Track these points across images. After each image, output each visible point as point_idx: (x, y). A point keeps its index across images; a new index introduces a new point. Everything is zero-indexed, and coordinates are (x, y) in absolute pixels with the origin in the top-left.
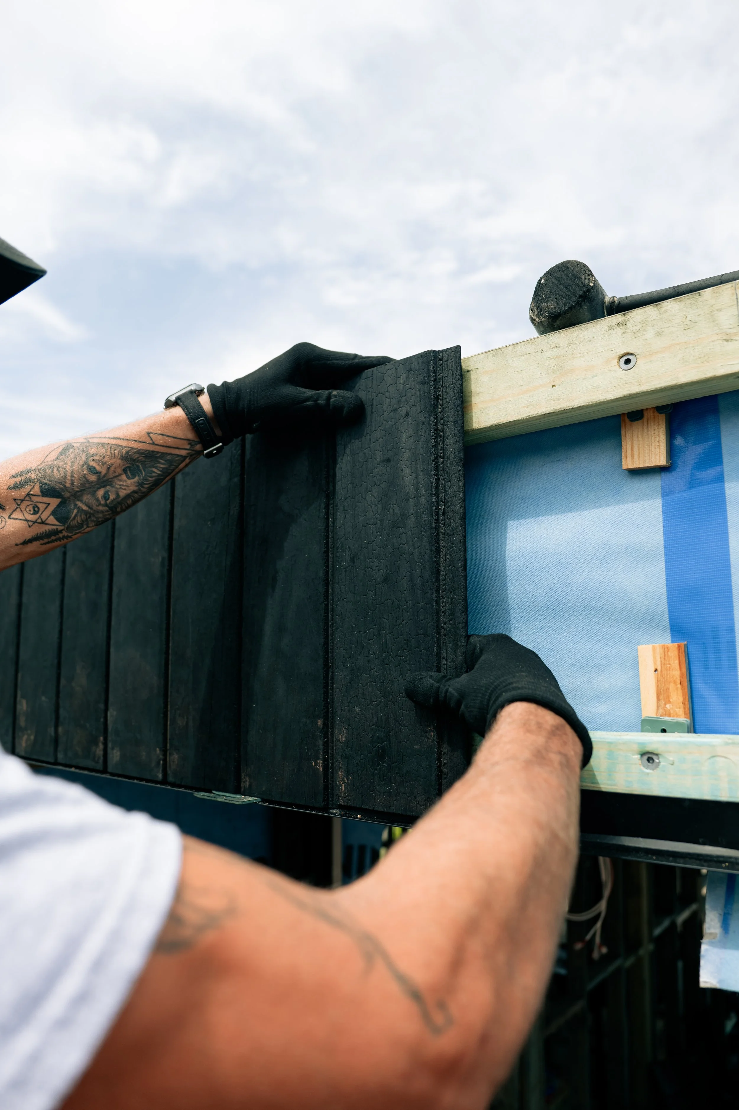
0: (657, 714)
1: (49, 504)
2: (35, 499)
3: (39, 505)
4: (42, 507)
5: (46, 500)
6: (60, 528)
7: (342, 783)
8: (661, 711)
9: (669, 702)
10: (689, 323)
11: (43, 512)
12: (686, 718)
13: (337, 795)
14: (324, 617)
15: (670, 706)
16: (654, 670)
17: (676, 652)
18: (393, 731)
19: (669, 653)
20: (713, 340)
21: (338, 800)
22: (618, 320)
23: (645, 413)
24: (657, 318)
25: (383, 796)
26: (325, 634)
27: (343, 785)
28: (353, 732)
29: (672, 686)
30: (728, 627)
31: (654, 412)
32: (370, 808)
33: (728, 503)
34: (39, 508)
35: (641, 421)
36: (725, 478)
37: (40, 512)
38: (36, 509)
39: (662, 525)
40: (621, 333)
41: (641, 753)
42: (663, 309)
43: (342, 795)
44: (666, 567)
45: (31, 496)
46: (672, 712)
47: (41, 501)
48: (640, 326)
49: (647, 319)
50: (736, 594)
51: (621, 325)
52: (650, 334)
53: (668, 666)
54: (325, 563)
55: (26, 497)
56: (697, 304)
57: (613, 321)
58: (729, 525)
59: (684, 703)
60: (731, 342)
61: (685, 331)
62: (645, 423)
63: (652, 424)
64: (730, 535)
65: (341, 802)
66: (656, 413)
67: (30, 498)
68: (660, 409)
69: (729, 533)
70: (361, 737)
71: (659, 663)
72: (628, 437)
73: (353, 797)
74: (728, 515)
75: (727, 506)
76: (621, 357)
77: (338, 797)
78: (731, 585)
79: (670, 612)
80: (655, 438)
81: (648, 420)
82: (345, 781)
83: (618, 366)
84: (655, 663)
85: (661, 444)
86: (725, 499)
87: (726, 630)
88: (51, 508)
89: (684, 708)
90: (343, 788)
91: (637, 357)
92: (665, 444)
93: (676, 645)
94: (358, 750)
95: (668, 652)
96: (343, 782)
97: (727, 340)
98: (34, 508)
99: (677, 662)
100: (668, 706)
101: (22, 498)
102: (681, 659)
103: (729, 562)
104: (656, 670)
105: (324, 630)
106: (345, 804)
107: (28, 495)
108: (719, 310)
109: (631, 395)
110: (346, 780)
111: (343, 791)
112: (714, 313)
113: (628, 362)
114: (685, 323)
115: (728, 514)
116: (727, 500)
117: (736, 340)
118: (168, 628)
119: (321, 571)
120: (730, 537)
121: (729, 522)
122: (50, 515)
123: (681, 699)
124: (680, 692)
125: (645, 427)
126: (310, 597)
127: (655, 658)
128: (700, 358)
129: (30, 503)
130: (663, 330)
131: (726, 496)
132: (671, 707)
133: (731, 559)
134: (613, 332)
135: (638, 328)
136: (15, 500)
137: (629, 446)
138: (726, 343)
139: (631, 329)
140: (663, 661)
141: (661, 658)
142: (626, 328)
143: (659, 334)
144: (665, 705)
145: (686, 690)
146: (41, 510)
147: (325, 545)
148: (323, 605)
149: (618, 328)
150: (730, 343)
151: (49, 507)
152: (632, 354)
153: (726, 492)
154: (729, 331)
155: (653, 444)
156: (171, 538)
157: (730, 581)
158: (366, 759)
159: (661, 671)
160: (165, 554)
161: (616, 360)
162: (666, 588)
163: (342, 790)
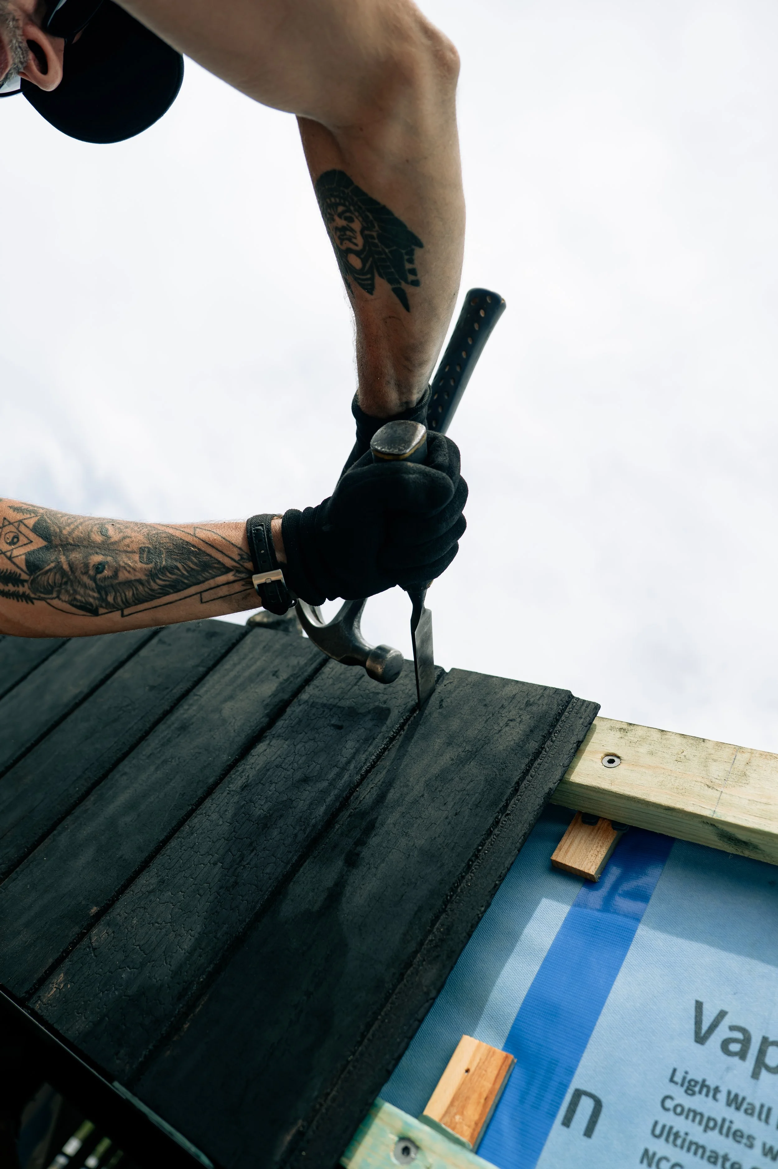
0: (441, 1119)
1: (31, 542)
2: (22, 528)
3: (22, 538)
4: (23, 540)
5: (32, 536)
6: (24, 576)
7: (55, 987)
8: (447, 1119)
9: (462, 1114)
10: (683, 757)
11: (19, 547)
12: (470, 1141)
13: (40, 997)
14: (182, 818)
15: (460, 1118)
16: (465, 1068)
17: (500, 1062)
18: (153, 962)
19: (492, 1059)
20: (697, 780)
21: (34, 1003)
22: (622, 725)
23: (600, 823)
24: (656, 740)
25: (87, 1025)
26: (169, 833)
27: (55, 989)
28: (111, 941)
29: (474, 1097)
30: (569, 1067)
31: (608, 825)
32: (61, 1031)
33: (634, 942)
34: (18, 541)
35: (592, 827)
36: (643, 917)
37: (16, 546)
38: (15, 540)
39: (558, 930)
40: (618, 737)
41: (401, 1136)
42: (667, 737)
43: (44, 1000)
44: (538, 971)
45: (21, 524)
46: (458, 1126)
47: (26, 534)
48: (639, 739)
49: (647, 737)
50: (595, 1036)
51: (622, 731)
52: (643, 750)
53: (484, 1072)
54: (222, 774)
55: (17, 522)
56: (698, 746)
57: (617, 724)
58: (624, 964)
59: (476, 1124)
60: (712, 789)
61: (676, 762)
62: (595, 831)
63: (601, 835)
64: (620, 974)
65: (37, 1007)
66: (610, 828)
67: (19, 525)
68: (615, 825)
69: (620, 972)
70: (115, 951)
71: (475, 1064)
72: (572, 834)
73: (53, 1009)
74: (628, 954)
75: (632, 945)
76: (607, 755)
77: (38, 1000)
78: (594, 1024)
79: (517, 1019)
80: (597, 847)
81: (599, 829)
82: (60, 986)
83: (600, 760)
84: (471, 1062)
85: (600, 855)
86: (633, 937)
87: (566, 1069)
88: (30, 548)
89: (474, 1130)
90: (52, 993)
91: (621, 761)
92: (603, 856)
93: (504, 1054)
94: (102, 963)
95: (492, 1057)
96: (57, 986)
97: (709, 787)
98: (14, 537)
99: (495, 1072)
100: (458, 1118)
101: (12, 521)
102: (501, 1071)
103: (606, 999)
104: (467, 1071)
105: (172, 829)
106: (39, 1011)
107: (21, 521)
108: (715, 761)
109: (599, 788)
110: (62, 986)
111: (49, 996)
112: (710, 760)
113: (611, 761)
114: (679, 756)
115: (629, 952)
116: (634, 939)
117: (717, 790)
118: (29, 750)
119: (212, 779)
120: (618, 976)
121: (625, 960)
122: (23, 554)
123: (476, 1117)
124: (480, 1109)
125: (593, 834)
126: (184, 793)
127: (474, 1055)
128: (677, 789)
129: (15, 530)
130: (657, 751)
131: (636, 934)
132: (461, 1120)
133: (609, 998)
134: (612, 733)
135: (636, 740)
136: (5, 519)
137: (569, 842)
138: (706, 788)
139: (630, 738)
140: (480, 1064)
141: (481, 1059)
142: (625, 735)
143: (652, 753)
144: (456, 1114)
145: (488, 1110)
146: (20, 543)
147: (235, 760)
148: (191, 808)
149: (618, 732)
150: (710, 789)
151: (29, 545)
152: (619, 757)
153: (638, 931)
154: (714, 780)
155: (592, 852)
156: (103, 682)
157: (596, 1019)
158: (101, 975)
159: (473, 1074)
160: (86, 690)
161: (602, 755)
162: (526, 992)
163: (49, 994)
